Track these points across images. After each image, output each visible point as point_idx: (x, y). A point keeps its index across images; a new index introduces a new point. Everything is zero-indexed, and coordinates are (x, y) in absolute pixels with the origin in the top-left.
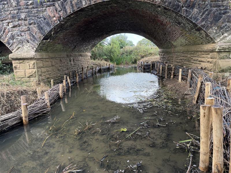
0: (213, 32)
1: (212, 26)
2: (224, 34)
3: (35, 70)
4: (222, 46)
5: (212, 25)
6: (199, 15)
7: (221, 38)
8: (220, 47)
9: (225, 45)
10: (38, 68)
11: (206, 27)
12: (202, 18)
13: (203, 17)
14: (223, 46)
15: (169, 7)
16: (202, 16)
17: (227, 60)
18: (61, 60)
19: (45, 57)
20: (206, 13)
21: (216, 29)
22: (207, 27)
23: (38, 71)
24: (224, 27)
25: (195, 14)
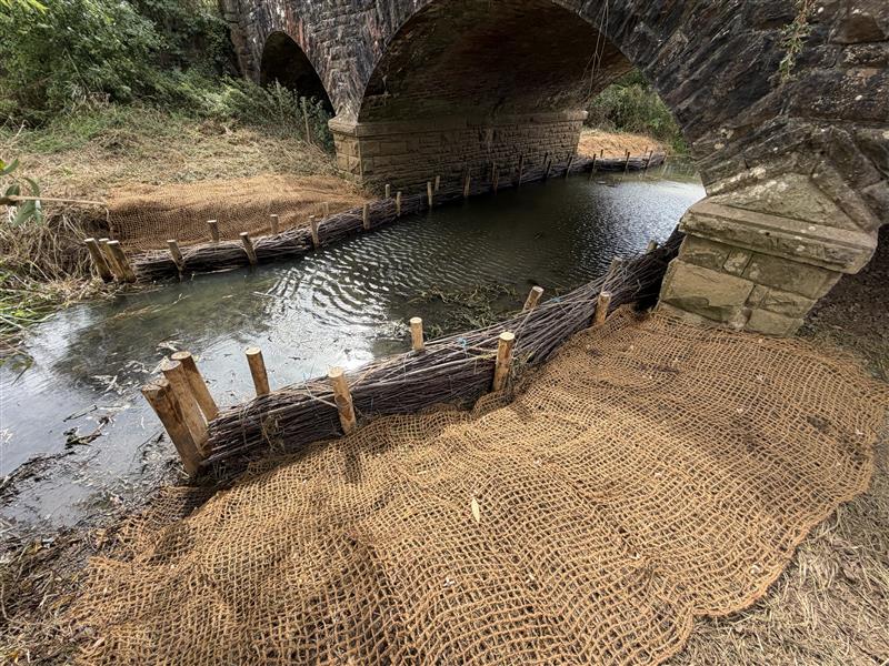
0: (713, 150)
1: (719, 123)
2: (755, 165)
3: (359, 160)
4: (701, 219)
5: (719, 119)
6: (683, 63)
7: (733, 180)
8: (692, 219)
9: (717, 217)
10: (363, 157)
11: (692, 125)
12: (692, 78)
13: (696, 76)
14: (705, 220)
15: (593, 18)
16: (693, 68)
17: (713, 274)
18: (442, 137)
19: (385, 132)
20: (717, 55)
21: (728, 137)
22: (698, 121)
23: (363, 164)
24: (767, 133)
25: (671, 56)
